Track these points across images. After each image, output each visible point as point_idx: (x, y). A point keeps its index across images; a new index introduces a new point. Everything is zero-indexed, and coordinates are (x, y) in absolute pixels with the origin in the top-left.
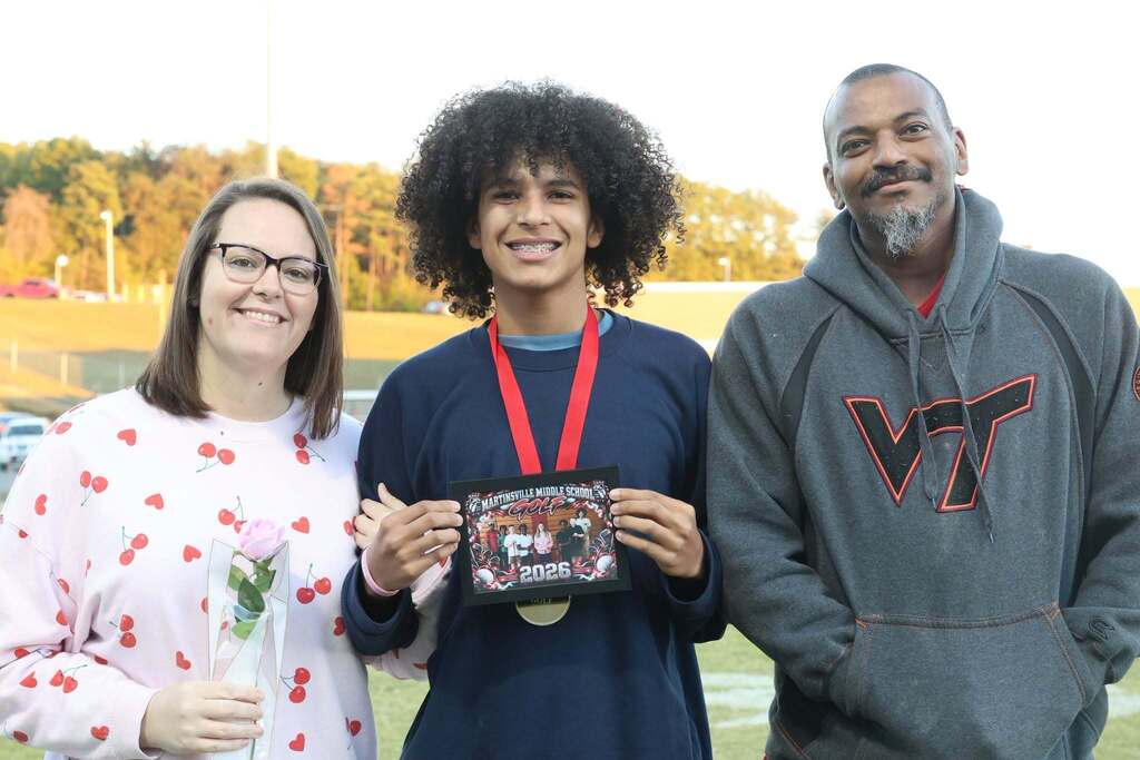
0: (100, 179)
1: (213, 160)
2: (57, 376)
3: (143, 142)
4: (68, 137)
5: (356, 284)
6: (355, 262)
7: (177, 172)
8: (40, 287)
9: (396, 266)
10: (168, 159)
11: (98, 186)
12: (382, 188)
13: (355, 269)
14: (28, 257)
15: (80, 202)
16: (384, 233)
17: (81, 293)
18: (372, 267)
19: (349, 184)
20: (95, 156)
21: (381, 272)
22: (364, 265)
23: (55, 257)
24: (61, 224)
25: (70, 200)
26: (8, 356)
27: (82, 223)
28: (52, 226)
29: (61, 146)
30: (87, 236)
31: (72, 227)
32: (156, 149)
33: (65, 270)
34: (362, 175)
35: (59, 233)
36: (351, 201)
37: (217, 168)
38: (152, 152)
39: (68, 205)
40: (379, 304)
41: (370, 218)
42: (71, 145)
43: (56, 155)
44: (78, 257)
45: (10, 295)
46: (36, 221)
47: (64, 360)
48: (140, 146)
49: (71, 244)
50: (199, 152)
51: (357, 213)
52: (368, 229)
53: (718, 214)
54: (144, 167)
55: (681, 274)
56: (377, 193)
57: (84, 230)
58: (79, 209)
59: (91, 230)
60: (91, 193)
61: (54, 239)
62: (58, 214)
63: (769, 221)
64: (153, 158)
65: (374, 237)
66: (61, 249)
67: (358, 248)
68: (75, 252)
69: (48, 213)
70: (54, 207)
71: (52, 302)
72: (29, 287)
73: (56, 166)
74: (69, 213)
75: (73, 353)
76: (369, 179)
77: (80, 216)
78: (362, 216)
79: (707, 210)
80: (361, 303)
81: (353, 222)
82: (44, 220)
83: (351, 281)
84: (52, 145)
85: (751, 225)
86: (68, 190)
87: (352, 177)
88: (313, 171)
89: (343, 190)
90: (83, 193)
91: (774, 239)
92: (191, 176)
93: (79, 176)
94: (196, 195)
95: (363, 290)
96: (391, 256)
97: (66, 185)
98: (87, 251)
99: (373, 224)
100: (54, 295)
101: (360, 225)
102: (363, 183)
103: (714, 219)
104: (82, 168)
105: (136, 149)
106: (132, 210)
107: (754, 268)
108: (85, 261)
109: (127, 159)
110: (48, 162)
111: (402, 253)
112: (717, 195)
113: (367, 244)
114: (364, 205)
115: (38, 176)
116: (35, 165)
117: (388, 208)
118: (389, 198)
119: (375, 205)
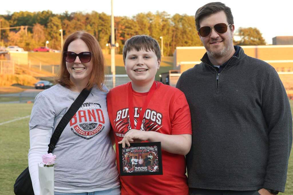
0: (56, 21)
5: (121, 48)
6: (121, 42)
7: (75, 19)
8: (44, 49)
10: (72, 16)
11: (56, 23)
12: (128, 23)
13: (121, 44)
14: (39, 41)
15: (52, 27)
16: (128, 34)
20: (54, 15)
22: (123, 42)
23: (46, 41)
24: (47, 33)
25: (49, 27)
27: (52, 33)
28: (45, 33)
29: (45, 13)
30: (53, 36)
31: (50, 34)
33: (48, 44)
34: (123, 19)
35: (47, 35)
36: (120, 26)
37: (85, 18)
39: (48, 28)
41: (125, 31)
42: (47, 12)
43: (44, 15)
44: (51, 41)
45: (37, 51)
46: (41, 32)
47: (53, 68)
48: (65, 13)
49: (49, 38)
50: (80, 14)
51: (122, 29)
52: (124, 33)
54: (66, 18)
56: (127, 24)
57: (53, 34)
58: (52, 29)
59: (54, 34)
60: (54, 25)
61: (45, 36)
62: (46, 30)
64: (68, 16)
65: (126, 35)
66: (47, 39)
67: (122, 38)
68: (50, 40)
69: (44, 30)
70: (45, 29)
74: (49, 30)
75: (55, 66)
76: (124, 21)
77: (52, 31)
82: (43, 32)
86: (49, 24)
87: (120, 20)
89: (118, 23)
90: (52, 25)
92: (78, 20)
93: (51, 21)
94: (80, 25)
97: (48, 23)
98: (54, 40)
99: (126, 32)
101: (122, 32)
102: (123, 22)
104: (52, 19)
106: (65, 29)
108: (53, 42)
109: (62, 16)
110: (42, 17)
113: (124, 37)
114: (123, 27)
117: (130, 28)
118: (130, 25)
119: (126, 27)
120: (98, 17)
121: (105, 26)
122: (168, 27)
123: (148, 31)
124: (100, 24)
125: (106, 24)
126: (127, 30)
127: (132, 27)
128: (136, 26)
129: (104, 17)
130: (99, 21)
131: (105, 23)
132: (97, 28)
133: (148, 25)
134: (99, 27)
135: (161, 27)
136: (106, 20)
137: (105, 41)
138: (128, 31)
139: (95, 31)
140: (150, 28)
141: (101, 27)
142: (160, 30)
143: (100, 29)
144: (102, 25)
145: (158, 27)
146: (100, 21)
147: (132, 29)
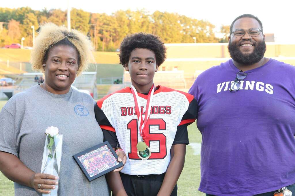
0: (33, 18)
1: (63, 12)
2: (19, 69)
3: (45, 8)
4: (25, 7)
5: (100, 45)
6: (99, 39)
7: (53, 15)
8: (16, 45)
9: (110, 40)
10: (51, 12)
12: (106, 19)
13: (99, 41)
14: (14, 38)
15: (28, 24)
16: (107, 31)
17: (27, 47)
18: (104, 40)
19: (98, 18)
20: (33, 12)
21: (106, 41)
22: (102, 39)
23: (21, 38)
24: (23, 29)
25: (25, 23)
26: (6, 63)
27: (28, 29)
28: (20, 30)
29: (24, 9)
30: (29, 32)
31: (26, 30)
32: (48, 10)
33: (24, 41)
34: (101, 16)
35: (22, 32)
36: (98, 23)
37: (64, 15)
38: (47, 11)
39: (24, 24)
40: (105, 49)
41: (103, 27)
42: (26, 9)
43: (22, 11)
44: (27, 38)
45: (8, 48)
46: (16, 29)
47: (21, 64)
48: (44, 9)
49: (26, 34)
50: (59, 10)
51: (100, 26)
52: (103, 30)
53: (194, 26)
54: (45, 15)
55: (185, 41)
56: (105, 21)
57: (29, 31)
58: (27, 25)
59: (30, 31)
60: (30, 21)
61: (21, 33)
62: (22, 27)
63: (208, 28)
64: (47, 12)
65: (104, 32)
66: (23, 36)
67: (100, 35)
68: (26, 36)
69: (19, 26)
70: (21, 25)
71: (18, 49)
72: (13, 45)
73: (22, 14)
74: (25, 26)
75: (23, 63)
76: (103, 17)
77: (28, 27)
78: (101, 27)
79: (191, 25)
80: (101, 49)
81: (99, 28)
82: (18, 28)
83: (98, 43)
84: (21, 9)
85: (203, 29)
86: (24, 21)
88: (88, 15)
89: (96, 20)
90: (28, 21)
91: (209, 32)
92: (57, 17)
93: (27, 17)
95: (101, 46)
96: (109, 37)
97: (24, 19)
98: (30, 36)
99: (104, 29)
100: (20, 48)
101: (100, 29)
102: (101, 19)
103: (193, 27)
104: (28, 15)
105: (43, 10)
107: (204, 40)
108: (29, 39)
109: (41, 12)
110: (20, 13)
111: (112, 36)
112: (194, 21)
113: (102, 34)
114: (101, 24)
115: (18, 17)
116: (17, 14)
117: (108, 25)
118: (108, 22)
119: (104, 24)
120: (76, 14)
121: (83, 22)
122: (147, 24)
123: (127, 28)
124: (77, 21)
125: (84, 21)
126: (106, 26)
127: (111, 24)
128: (114, 23)
129: (82, 14)
130: (76, 17)
131: (83, 19)
132: (74, 24)
133: (127, 22)
134: (77, 23)
135: (140, 24)
136: (84, 16)
138: (107, 28)
140: (129, 25)
141: (79, 24)
142: (139, 27)
144: (80, 22)
145: (137, 23)
146: (78, 17)
147: (111, 26)
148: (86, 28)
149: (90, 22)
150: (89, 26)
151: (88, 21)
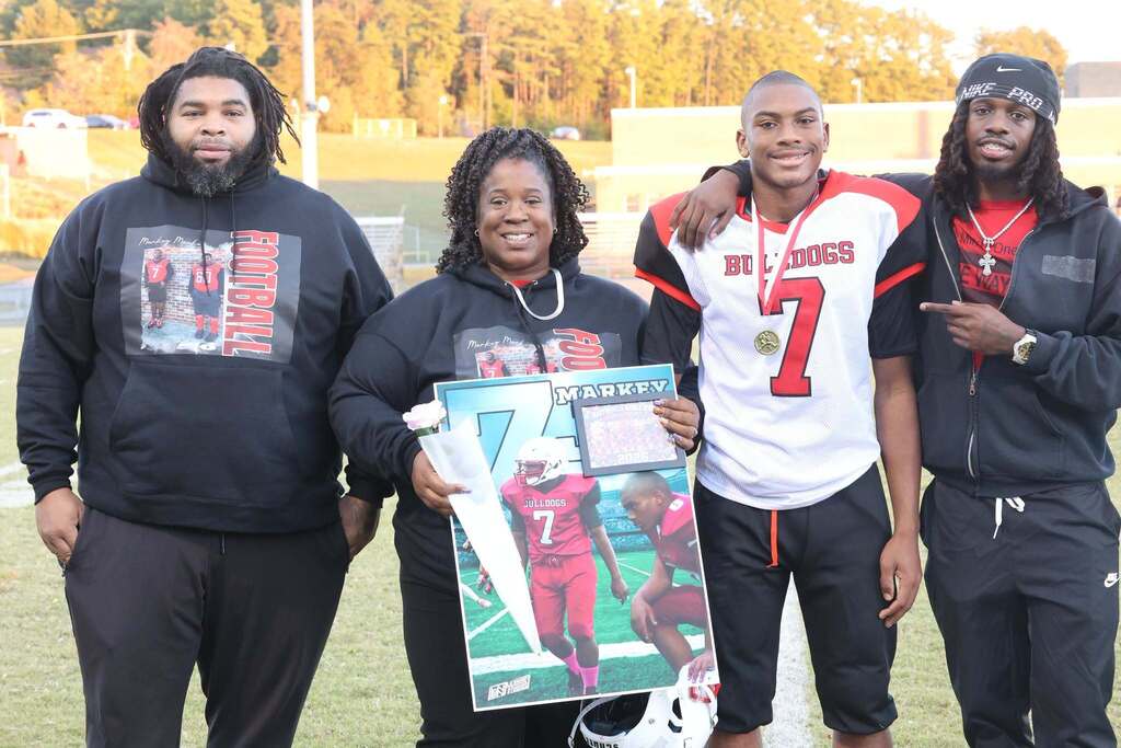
0: (244, 11)
5: (501, 110)
6: (500, 88)
9: (541, 92)
11: (242, 17)
12: (525, 14)
13: (500, 95)
15: (226, 34)
16: (528, 59)
18: (517, 94)
19: (493, 9)
21: (526, 98)
22: (509, 91)
25: (216, 33)
36: (494, 28)
39: (214, 36)
41: (513, 44)
51: (500, 39)
52: (512, 56)
53: (872, 35)
56: (519, 20)
58: (225, 40)
60: (235, 24)
63: (924, 40)
65: (520, 65)
67: (502, 75)
76: (512, 5)
78: (506, 42)
79: (859, 30)
81: (497, 48)
83: (495, 105)
85: (907, 44)
86: (214, 22)
87: (494, 3)
89: (486, 16)
91: (930, 58)
93: (224, 8)
95: (508, 115)
96: (535, 83)
97: (213, 17)
99: (517, 51)
101: (503, 52)
102: (505, 9)
103: (868, 39)
104: (227, 1)
106: (277, 40)
111: (547, 79)
113: (510, 70)
114: (506, 31)
117: (532, 34)
118: (531, 24)
119: (516, 31)
121: (434, 25)
122: (685, 29)
123: (606, 45)
124: (416, 21)
125: (438, 21)
126: (522, 40)
127: (542, 31)
128: (556, 27)
130: (410, 8)
131: (437, 15)
132: (403, 34)
133: (605, 20)
134: (412, 30)
135: (657, 31)
137: (435, 86)
138: (529, 46)
139: (395, 46)
140: (612, 35)
141: (422, 30)
142: (655, 40)
143: (417, 39)
144: (423, 24)
145: (643, 27)
146: (417, 7)
147: (543, 38)
148: (446, 49)
149: (463, 26)
150: (458, 39)
151: (456, 22)
